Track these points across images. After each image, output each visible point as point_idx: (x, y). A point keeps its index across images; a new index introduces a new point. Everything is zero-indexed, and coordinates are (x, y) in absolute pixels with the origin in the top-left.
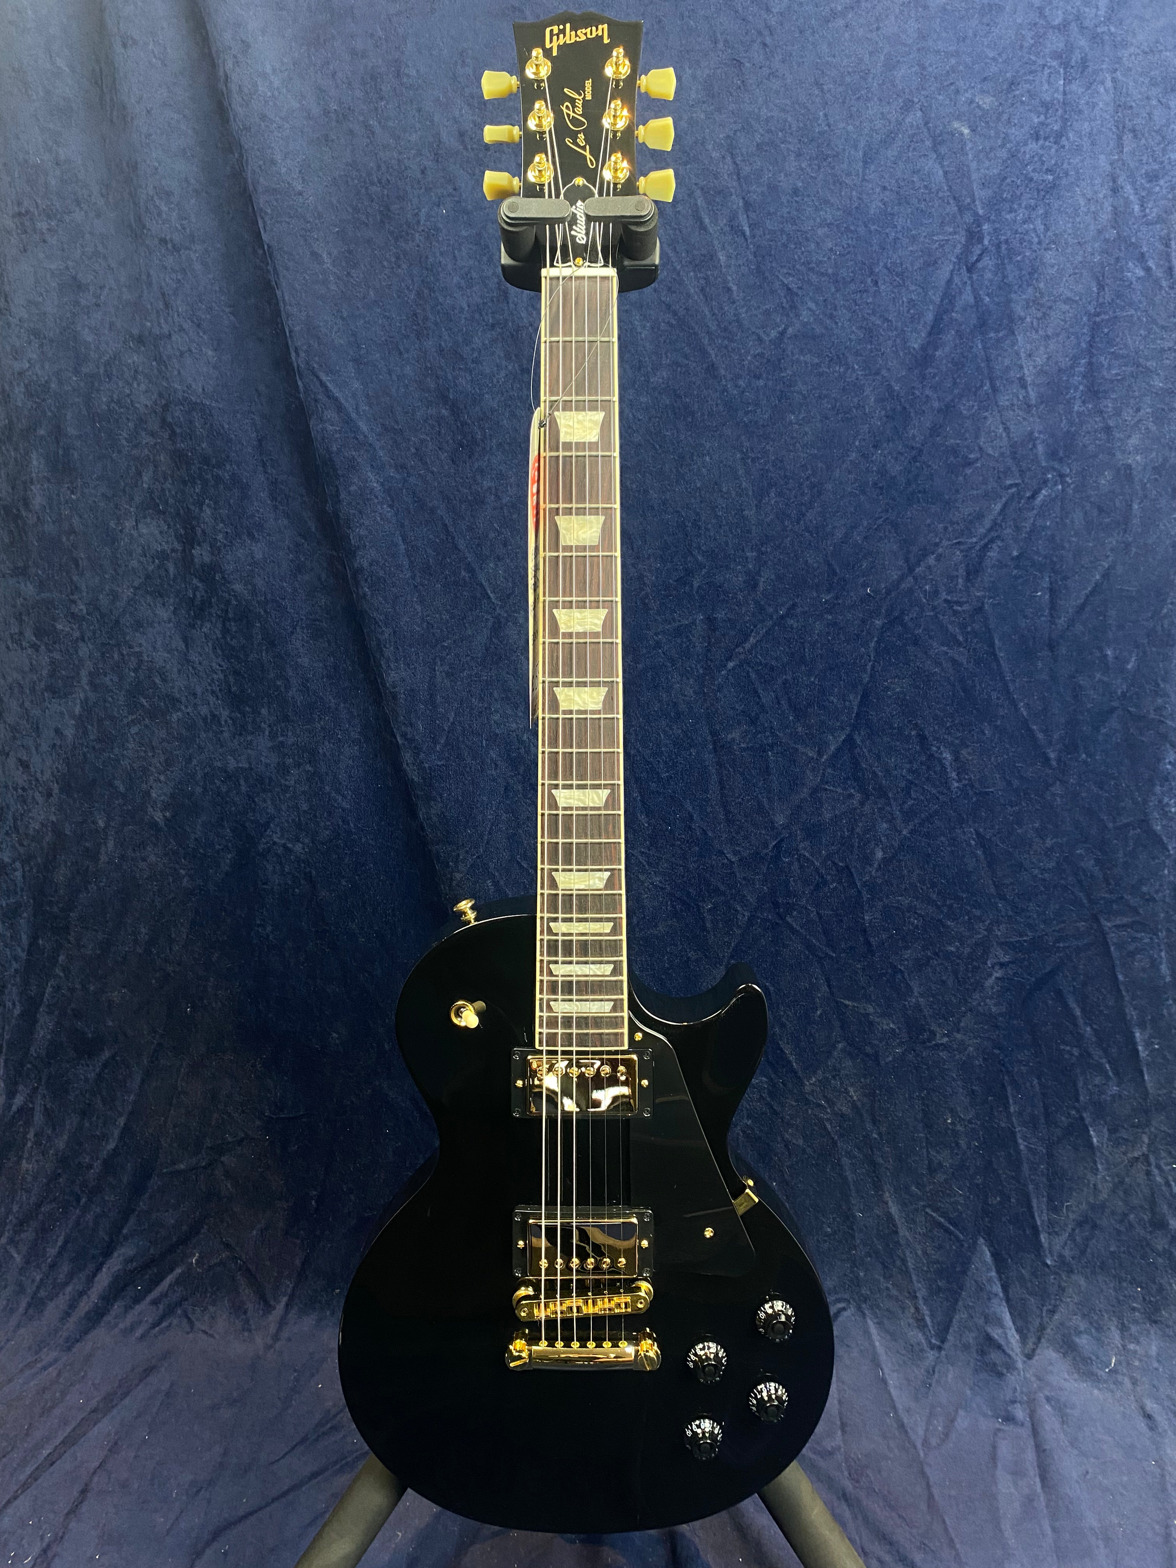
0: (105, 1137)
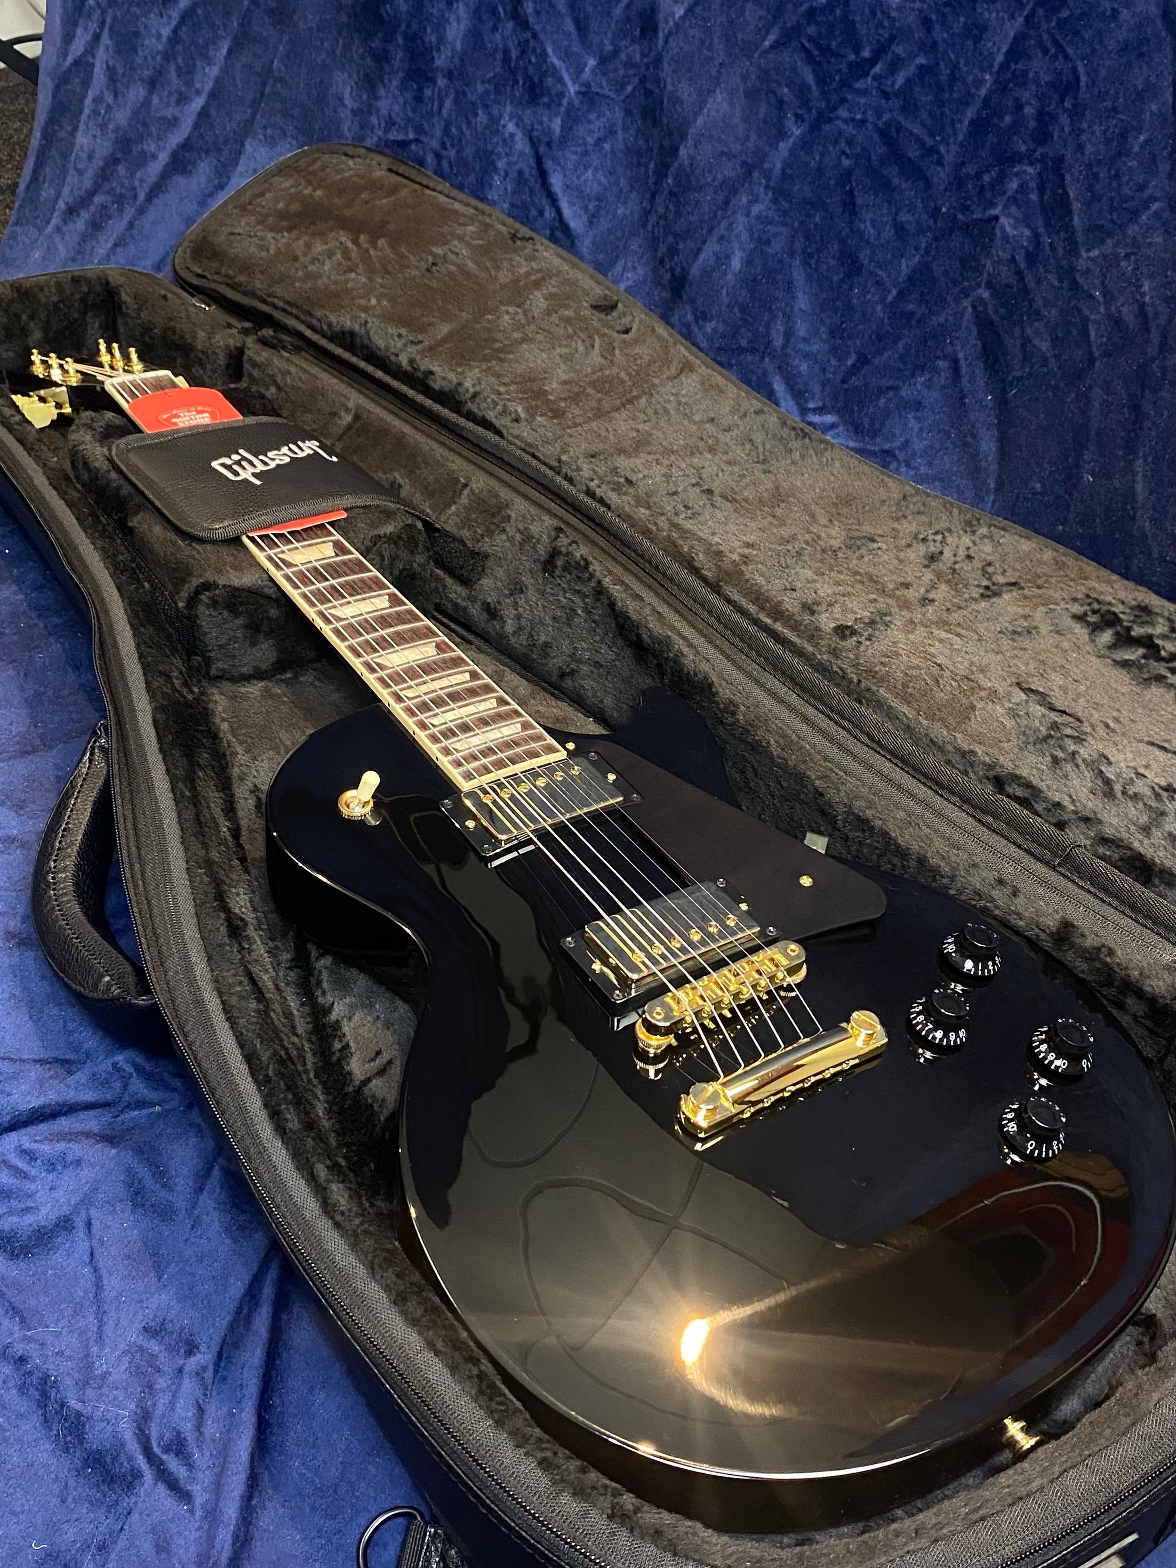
0: (174, 122)
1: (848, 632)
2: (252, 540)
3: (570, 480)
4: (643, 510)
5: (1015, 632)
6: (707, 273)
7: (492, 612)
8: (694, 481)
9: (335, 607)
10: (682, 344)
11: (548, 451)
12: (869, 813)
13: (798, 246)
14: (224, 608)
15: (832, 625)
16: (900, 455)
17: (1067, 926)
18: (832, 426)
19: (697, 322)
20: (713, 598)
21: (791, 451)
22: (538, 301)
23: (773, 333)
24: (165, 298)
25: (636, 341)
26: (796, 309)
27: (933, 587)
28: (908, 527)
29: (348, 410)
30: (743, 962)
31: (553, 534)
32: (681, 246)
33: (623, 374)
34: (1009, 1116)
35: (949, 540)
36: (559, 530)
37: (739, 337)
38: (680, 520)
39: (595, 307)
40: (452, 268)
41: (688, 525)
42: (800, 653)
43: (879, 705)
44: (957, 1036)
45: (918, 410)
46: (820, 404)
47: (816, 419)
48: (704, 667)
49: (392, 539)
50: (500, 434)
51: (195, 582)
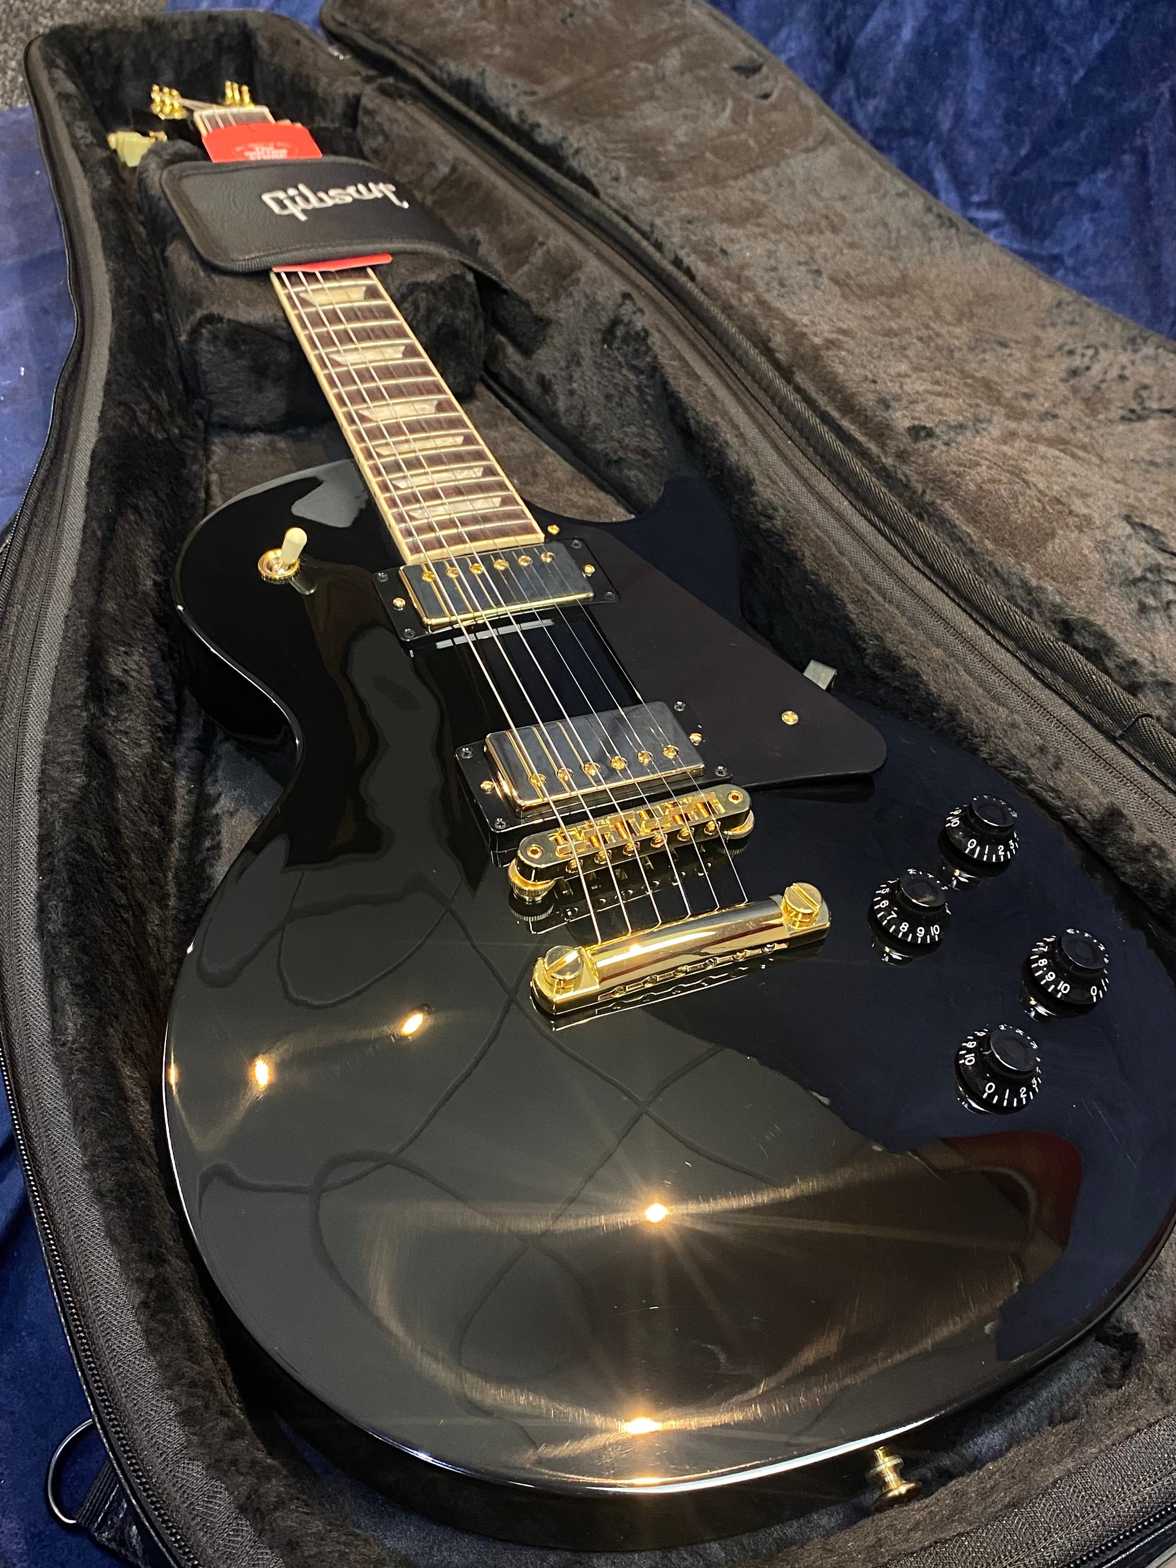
1: (923, 434)
2: (278, 275)
3: (658, 246)
4: (729, 283)
5: (1152, 463)
6: (875, 43)
7: (545, 385)
8: (802, 260)
9: (338, 352)
10: (828, 116)
11: (642, 216)
12: (902, 649)
13: (978, 16)
14: (226, 345)
15: (907, 423)
16: (1069, 262)
17: (1114, 814)
18: (996, 225)
19: (859, 98)
20: (779, 383)
21: (930, 240)
22: (672, 61)
23: (940, 114)
24: (298, 42)
25: (774, 107)
26: (969, 88)
27: (1065, 401)
28: (1053, 337)
29: (445, 161)
30: (667, 803)
31: (620, 300)
32: (849, 12)
33: (751, 142)
34: (970, 1045)
35: (1103, 354)
36: (626, 296)
37: (902, 117)
38: (768, 297)
39: (738, 69)
40: (589, 20)
41: (777, 304)
42: (863, 454)
43: (942, 523)
44: (928, 932)
45: (1094, 211)
46: (985, 198)
47: (981, 215)
48: (749, 461)
49: (429, 288)
50: (596, 194)
51: (199, 314)
